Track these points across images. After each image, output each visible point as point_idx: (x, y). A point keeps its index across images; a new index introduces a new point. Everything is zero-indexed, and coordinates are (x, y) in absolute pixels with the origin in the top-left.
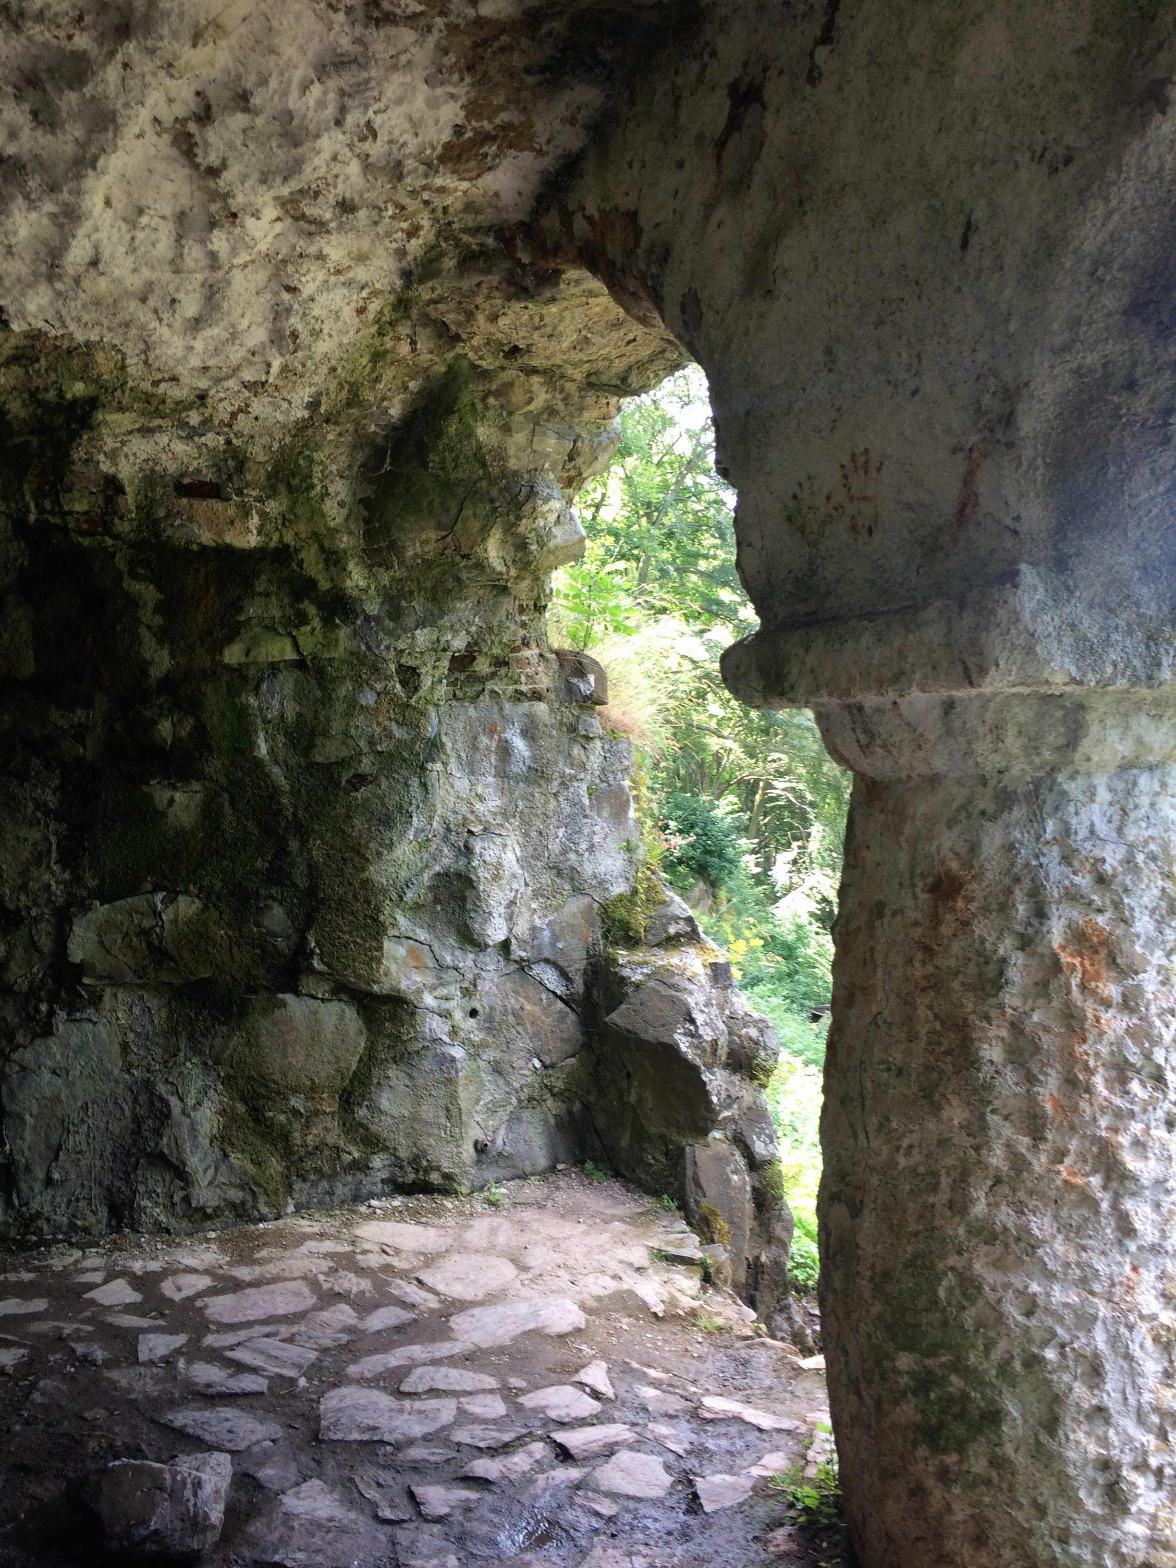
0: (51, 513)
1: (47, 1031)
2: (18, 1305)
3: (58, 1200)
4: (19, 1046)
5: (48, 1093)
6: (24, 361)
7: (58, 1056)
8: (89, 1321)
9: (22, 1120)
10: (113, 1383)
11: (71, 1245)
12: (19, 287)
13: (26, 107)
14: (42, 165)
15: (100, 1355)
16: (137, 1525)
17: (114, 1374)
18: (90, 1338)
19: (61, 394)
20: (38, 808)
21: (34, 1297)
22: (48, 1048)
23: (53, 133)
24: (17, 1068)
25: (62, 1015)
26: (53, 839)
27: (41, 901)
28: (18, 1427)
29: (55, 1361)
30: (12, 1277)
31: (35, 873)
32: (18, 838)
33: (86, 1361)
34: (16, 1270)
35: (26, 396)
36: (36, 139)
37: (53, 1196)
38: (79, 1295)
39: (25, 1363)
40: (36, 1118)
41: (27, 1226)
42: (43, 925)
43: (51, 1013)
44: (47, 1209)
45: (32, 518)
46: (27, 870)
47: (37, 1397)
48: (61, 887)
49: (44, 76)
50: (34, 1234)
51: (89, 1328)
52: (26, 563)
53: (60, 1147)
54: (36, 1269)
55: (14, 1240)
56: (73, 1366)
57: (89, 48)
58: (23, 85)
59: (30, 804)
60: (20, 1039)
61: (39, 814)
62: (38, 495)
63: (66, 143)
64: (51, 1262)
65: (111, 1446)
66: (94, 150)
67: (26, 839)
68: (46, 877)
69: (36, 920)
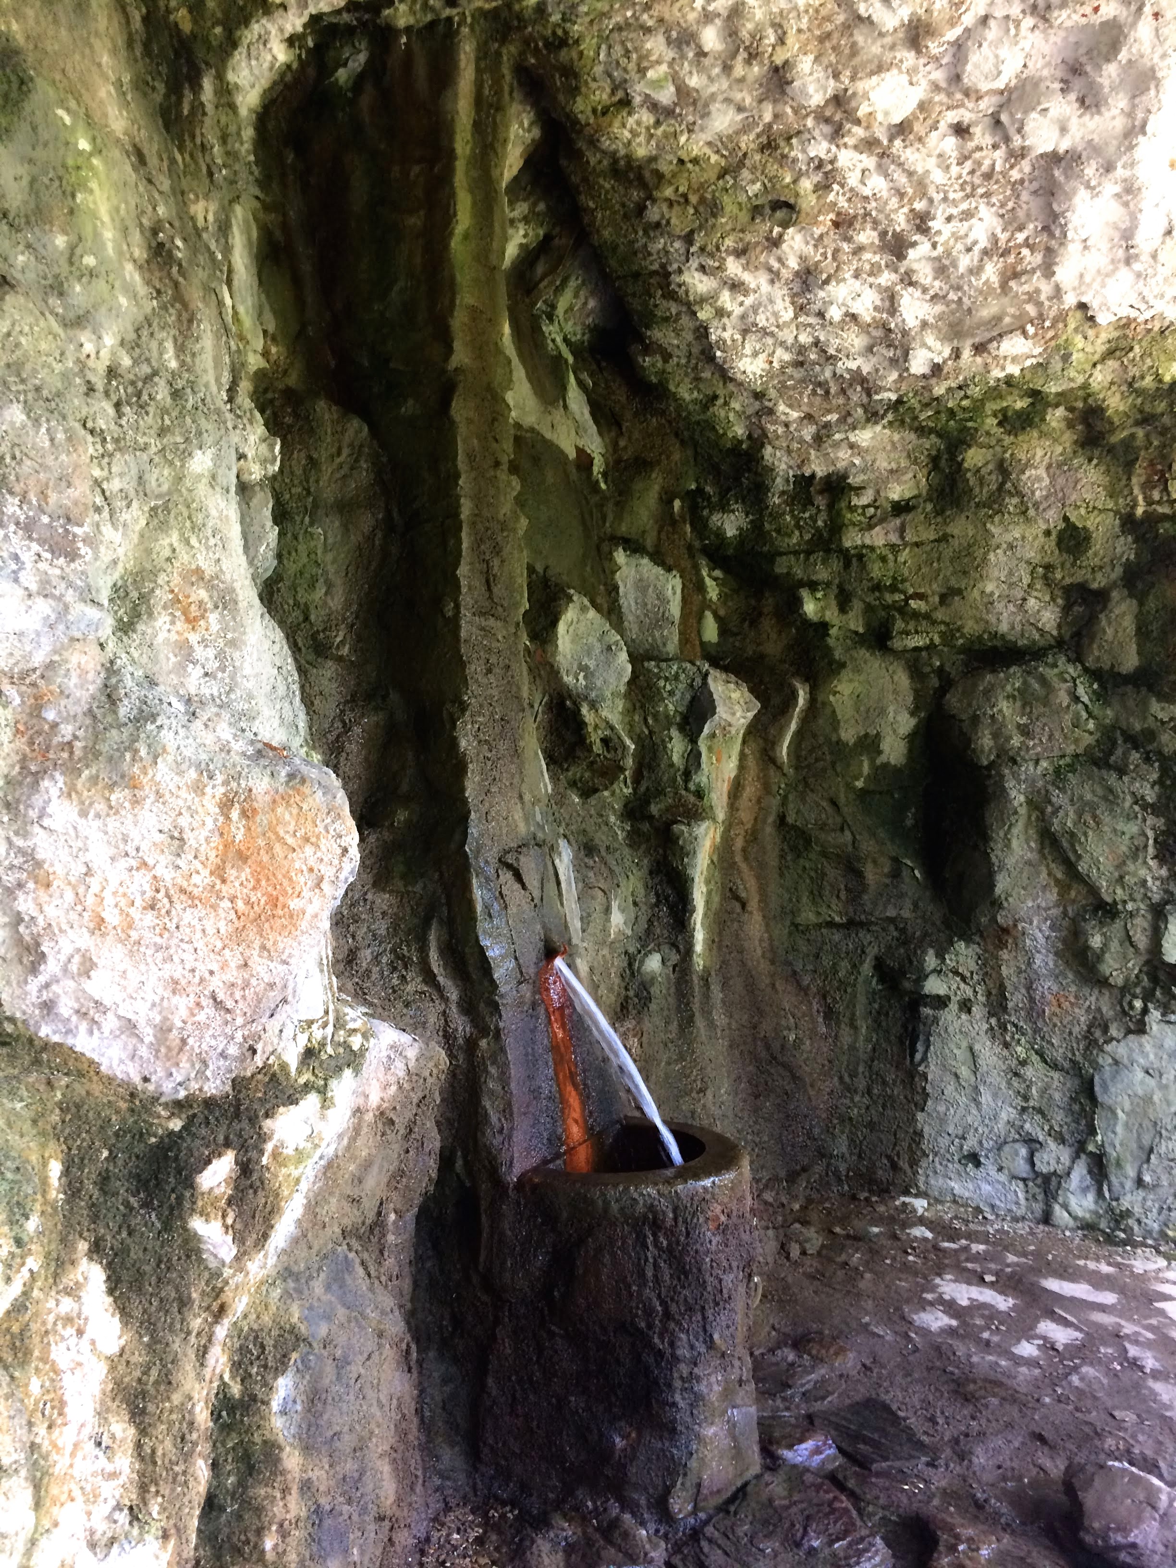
0: (1159, 503)
1: (1141, 1029)
2: (1088, 1291)
3: (1149, 1203)
4: (1112, 1039)
5: (1140, 1092)
6: (1118, 353)
7: (1152, 1056)
8: (1150, 1328)
9: (1114, 1113)
10: (1154, 1394)
11: (1158, 1252)
12: (1099, 279)
13: (1073, 96)
14: (1094, 148)
15: (1150, 1362)
16: (1118, 1529)
17: (1158, 1387)
18: (1148, 1345)
19: (1158, 379)
20: (1136, 803)
21: (1106, 1289)
22: (1141, 1045)
23: (1099, 112)
24: (1110, 1061)
25: (1155, 1014)
26: (1150, 834)
27: (1139, 897)
28: (1047, 1400)
29: (1105, 1355)
30: (1092, 1265)
31: (1131, 867)
32: (1115, 830)
33: (1135, 1364)
34: (1097, 1260)
35: (1124, 388)
36: (1084, 125)
37: (1144, 1199)
38: (1151, 1301)
39: (1077, 1346)
40: (1128, 1114)
41: (1117, 1222)
42: (1138, 921)
43: (1145, 1011)
44: (1137, 1210)
45: (1140, 511)
46: (1124, 863)
47: (1075, 1379)
48: (1158, 883)
49: (1083, 60)
50: (1124, 1231)
51: (1150, 1336)
52: (1132, 557)
53: (1151, 1150)
54: (1118, 1265)
55: (1103, 1232)
56: (1121, 1364)
57: (1117, 13)
58: (1069, 77)
59: (1128, 797)
60: (1114, 1032)
61: (1137, 808)
62: (1147, 486)
63: (1114, 118)
64: (1133, 1262)
65: (1128, 1451)
66: (1140, 115)
67: (1123, 833)
68: (1143, 872)
69: (1131, 915)
